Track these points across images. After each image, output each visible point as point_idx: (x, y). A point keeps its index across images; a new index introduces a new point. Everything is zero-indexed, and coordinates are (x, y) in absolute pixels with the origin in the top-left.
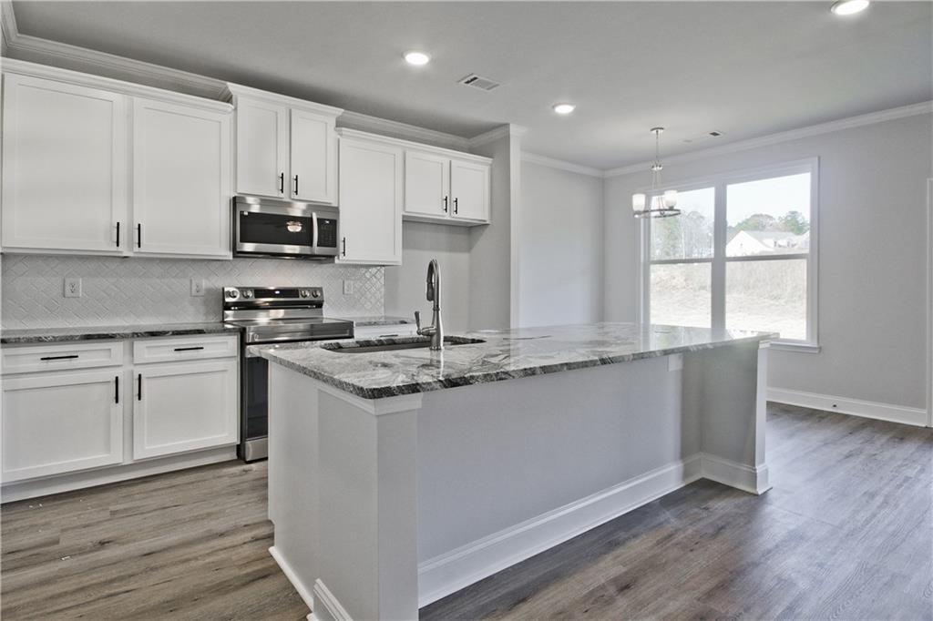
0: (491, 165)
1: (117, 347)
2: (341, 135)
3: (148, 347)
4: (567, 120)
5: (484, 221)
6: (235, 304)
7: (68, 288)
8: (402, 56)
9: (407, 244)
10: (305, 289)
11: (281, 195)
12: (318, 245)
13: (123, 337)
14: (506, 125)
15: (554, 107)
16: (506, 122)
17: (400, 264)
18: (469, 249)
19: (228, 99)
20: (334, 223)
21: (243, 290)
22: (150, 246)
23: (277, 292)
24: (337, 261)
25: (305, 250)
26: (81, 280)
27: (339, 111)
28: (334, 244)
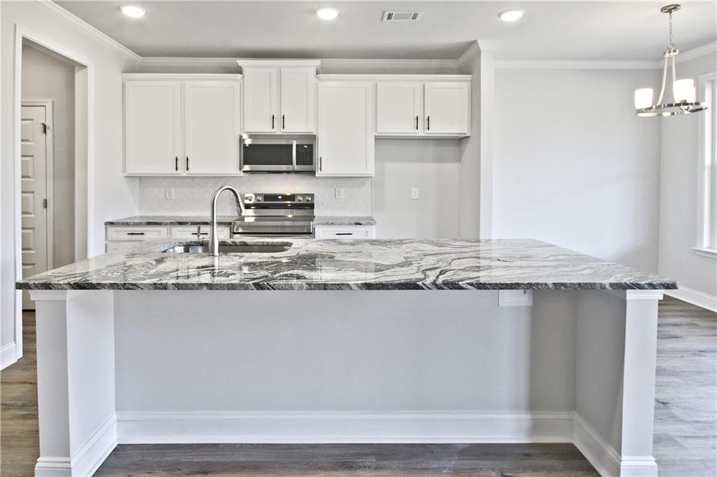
0: (471, 81)
1: (163, 230)
2: (320, 80)
3: (179, 231)
4: (518, 27)
5: (465, 134)
6: (253, 205)
7: (167, 194)
8: (315, 12)
9: (379, 159)
10: (300, 195)
11: (273, 130)
12: (297, 164)
13: (166, 224)
14: (474, 42)
15: (499, 15)
16: (472, 39)
17: (373, 175)
18: (459, 159)
19: (239, 70)
20: (311, 147)
21: (256, 195)
22: (195, 170)
23: (280, 197)
24: (317, 175)
25: (289, 168)
26: (173, 190)
27: (316, 63)
28: (311, 162)
